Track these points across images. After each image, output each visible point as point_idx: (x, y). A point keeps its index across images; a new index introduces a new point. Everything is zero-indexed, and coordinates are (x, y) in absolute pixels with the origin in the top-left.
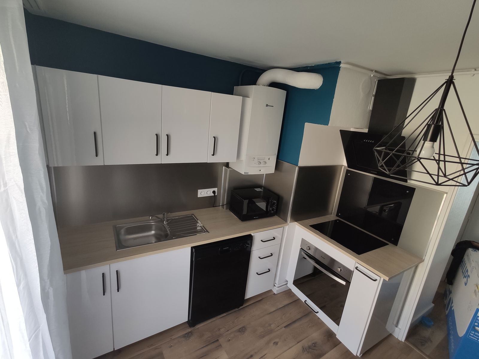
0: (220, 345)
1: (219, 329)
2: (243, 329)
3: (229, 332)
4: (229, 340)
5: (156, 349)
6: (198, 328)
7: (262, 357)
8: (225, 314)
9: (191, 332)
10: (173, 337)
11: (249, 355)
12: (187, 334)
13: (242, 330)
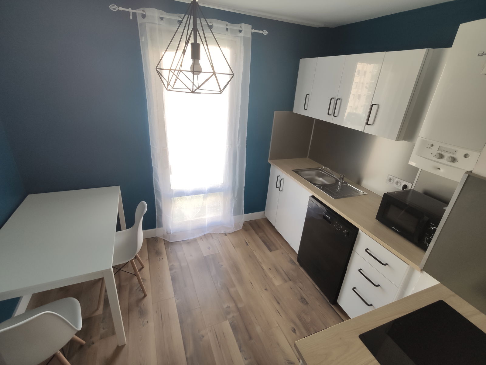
0: (286, 281)
1: (301, 282)
2: (305, 302)
3: (299, 289)
4: (292, 289)
5: (281, 247)
6: (300, 268)
7: (278, 312)
8: (318, 289)
9: (295, 263)
10: (290, 255)
11: (279, 302)
12: (293, 261)
13: (303, 300)
